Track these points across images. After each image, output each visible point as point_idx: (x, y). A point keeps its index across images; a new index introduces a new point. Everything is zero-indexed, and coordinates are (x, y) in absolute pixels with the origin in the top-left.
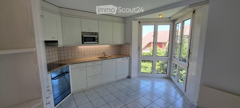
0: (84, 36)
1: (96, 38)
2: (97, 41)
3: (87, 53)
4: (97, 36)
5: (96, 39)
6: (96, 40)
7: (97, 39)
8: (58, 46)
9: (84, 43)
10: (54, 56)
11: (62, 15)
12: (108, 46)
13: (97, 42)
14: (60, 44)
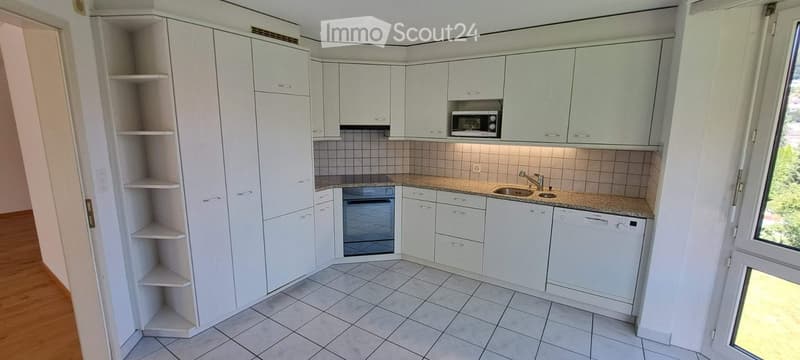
0: (454, 113)
1: (492, 119)
2: (493, 131)
3: (479, 166)
4: (496, 113)
5: (492, 123)
6: (492, 126)
7: (494, 122)
8: (390, 139)
9: (454, 133)
10: (399, 161)
11: (407, 63)
12: (569, 151)
13: (494, 134)
14: (395, 134)
